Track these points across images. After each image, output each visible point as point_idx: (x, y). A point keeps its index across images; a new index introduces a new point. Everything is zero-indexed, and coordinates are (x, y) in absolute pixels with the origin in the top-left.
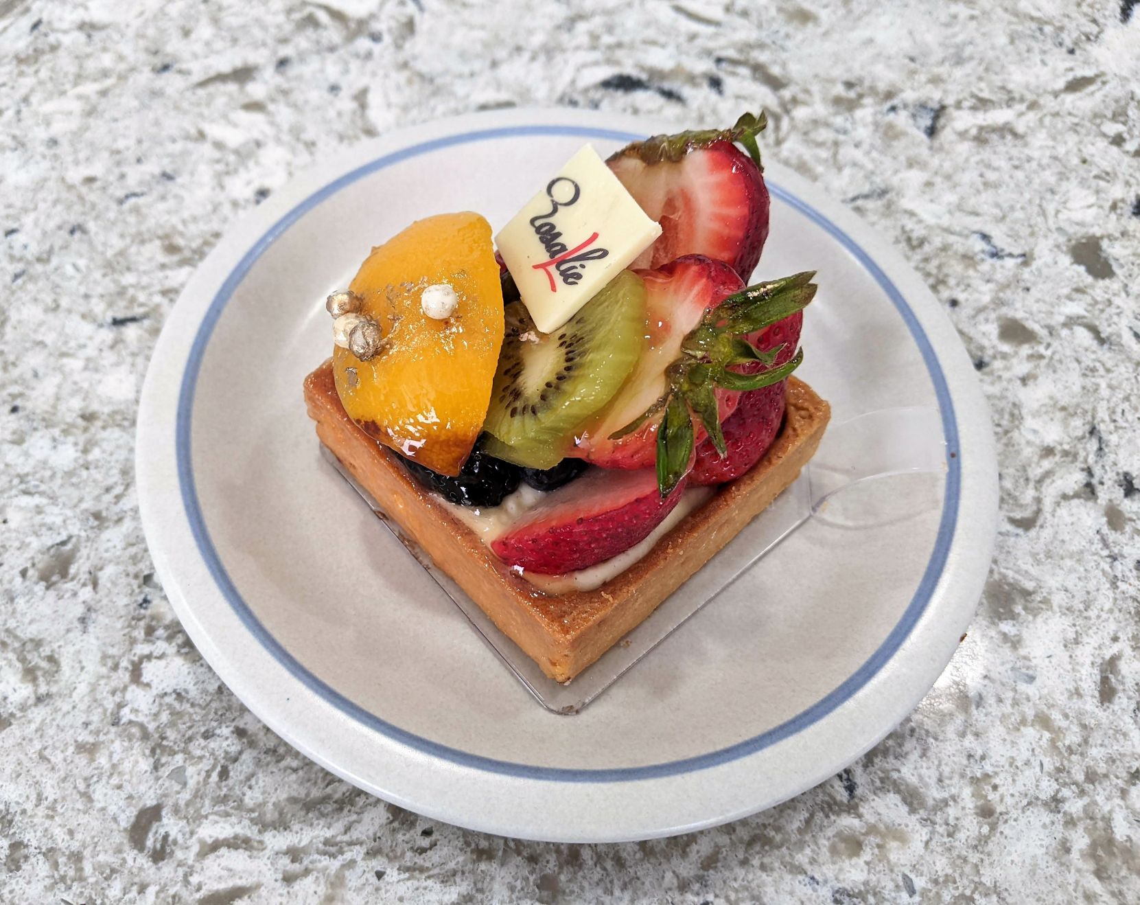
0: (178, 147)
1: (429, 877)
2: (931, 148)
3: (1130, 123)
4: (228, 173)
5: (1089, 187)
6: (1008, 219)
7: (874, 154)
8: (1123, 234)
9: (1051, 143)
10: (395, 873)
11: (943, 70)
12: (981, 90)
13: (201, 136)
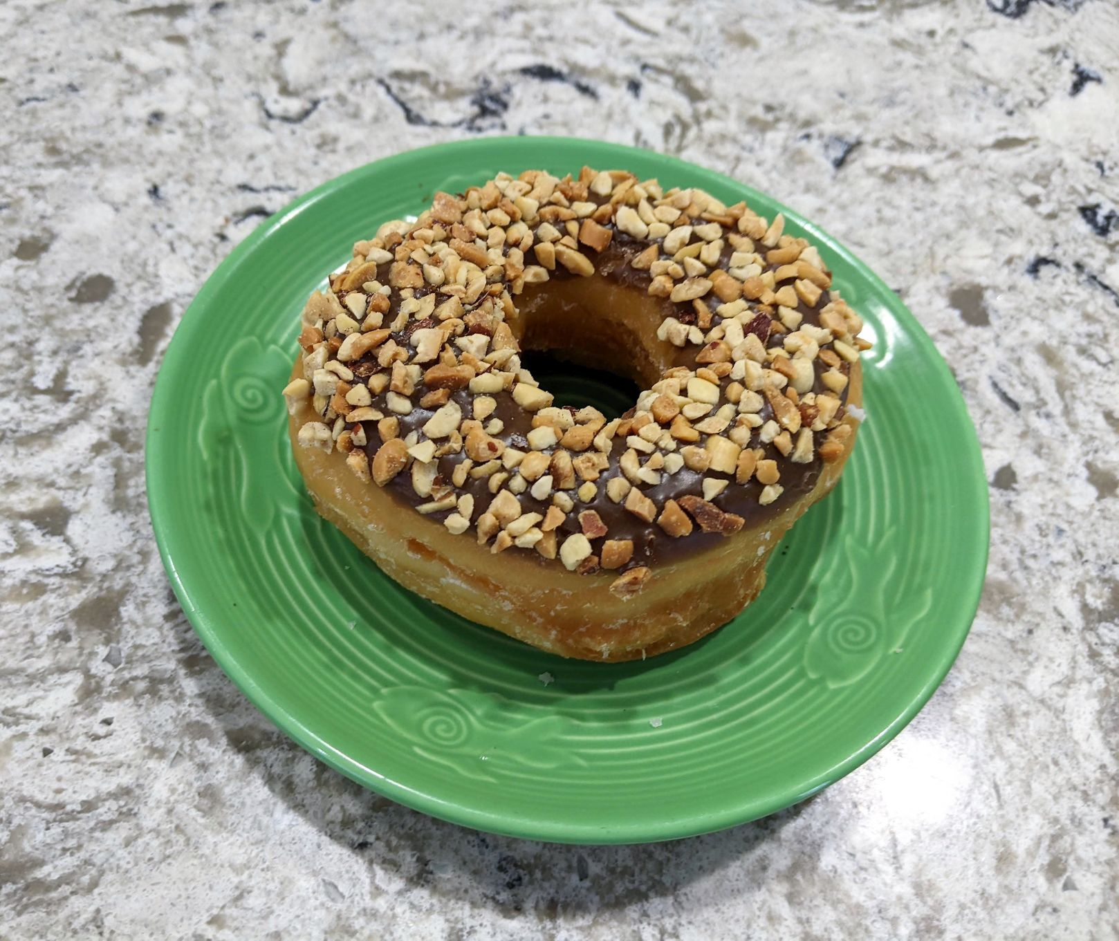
0: (93, 64)
1: (94, 764)
2: (834, 178)
3: (1051, 188)
4: (130, 93)
5: (988, 239)
6: (892, 256)
7: (774, 175)
8: (1012, 288)
9: (961, 192)
10: (63, 753)
11: (870, 110)
12: (904, 133)
13: (118, 57)
